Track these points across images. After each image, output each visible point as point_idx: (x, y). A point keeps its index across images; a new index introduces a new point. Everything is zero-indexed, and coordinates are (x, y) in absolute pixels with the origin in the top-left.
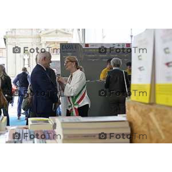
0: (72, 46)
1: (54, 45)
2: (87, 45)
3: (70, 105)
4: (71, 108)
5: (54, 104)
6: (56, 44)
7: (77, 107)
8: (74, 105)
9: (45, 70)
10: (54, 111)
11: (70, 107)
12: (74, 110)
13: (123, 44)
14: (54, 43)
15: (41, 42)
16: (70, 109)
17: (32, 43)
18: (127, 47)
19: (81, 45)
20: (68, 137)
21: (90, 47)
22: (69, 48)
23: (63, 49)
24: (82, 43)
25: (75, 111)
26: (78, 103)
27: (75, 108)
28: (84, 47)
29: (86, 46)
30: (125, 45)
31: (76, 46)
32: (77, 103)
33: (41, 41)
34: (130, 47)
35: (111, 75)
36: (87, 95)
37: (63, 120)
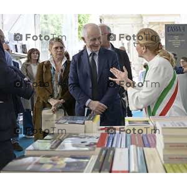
1: (157, 26)
6: (160, 25)
14: (159, 23)
15: (143, 23)
17: (132, 24)
20: (170, 146)
22: (176, 29)
23: (168, 31)
33: (142, 21)
37: (164, 125)
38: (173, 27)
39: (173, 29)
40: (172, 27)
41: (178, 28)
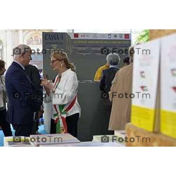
0: (58, 36)
2: (76, 35)
3: (56, 113)
4: (56, 117)
5: (35, 113)
7: (65, 116)
8: (61, 114)
9: (24, 69)
10: (36, 121)
11: (55, 115)
12: (61, 120)
13: (120, 34)
16: (55, 119)
18: (125, 38)
19: (69, 34)
21: (80, 38)
22: (54, 38)
23: (46, 39)
24: (70, 32)
25: (63, 121)
26: (67, 111)
27: (62, 118)
28: (72, 37)
29: (75, 37)
30: (124, 36)
31: (62, 35)
32: (65, 110)
34: (129, 38)
35: (106, 75)
36: (78, 101)
38: (51, 36)
39: (51, 38)
40: (49, 36)
41: (56, 37)
